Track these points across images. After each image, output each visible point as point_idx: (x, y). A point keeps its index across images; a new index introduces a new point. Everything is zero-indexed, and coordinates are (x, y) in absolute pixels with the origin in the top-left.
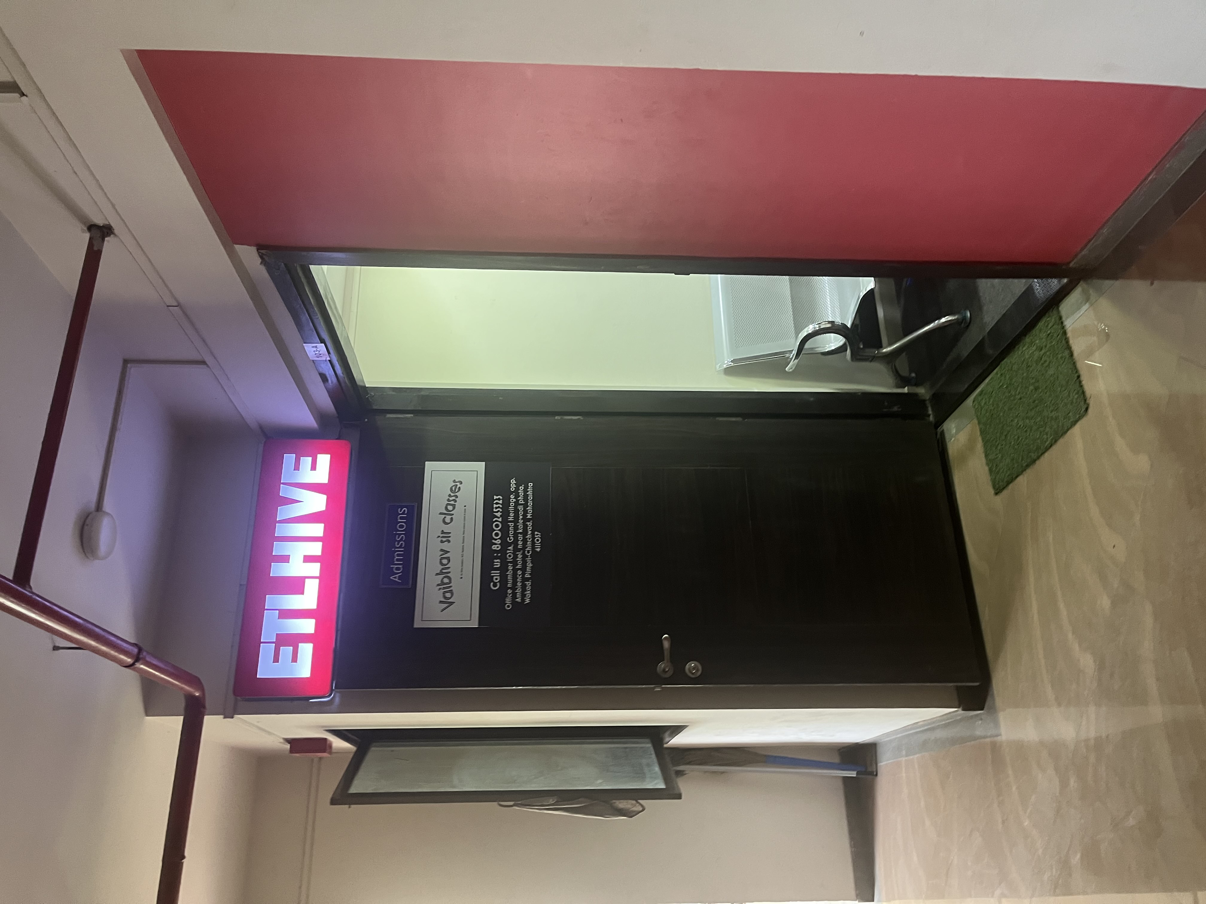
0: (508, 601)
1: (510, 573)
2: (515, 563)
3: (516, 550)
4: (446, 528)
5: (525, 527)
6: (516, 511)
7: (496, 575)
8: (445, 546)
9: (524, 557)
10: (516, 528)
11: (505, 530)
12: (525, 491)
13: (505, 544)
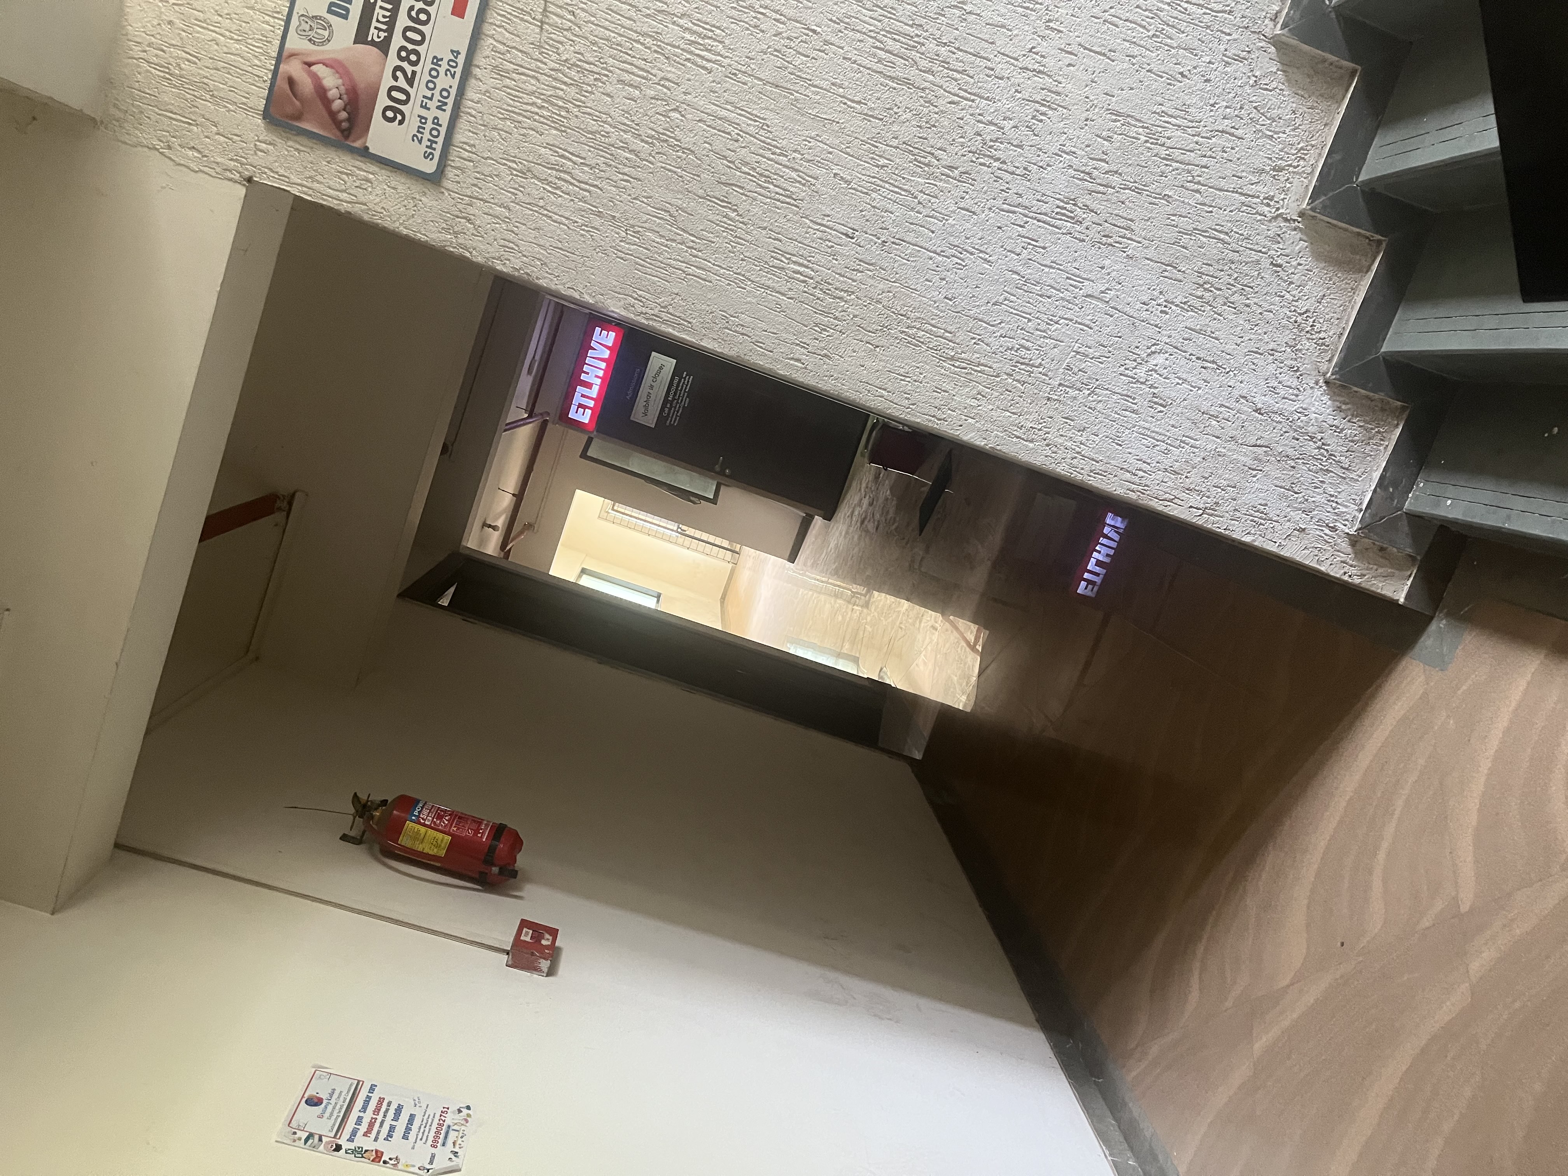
0: (668, 422)
1: (672, 411)
2: (675, 407)
3: (677, 403)
4: (653, 384)
5: (684, 395)
6: (682, 387)
7: (667, 410)
8: (651, 391)
9: (680, 407)
10: (680, 394)
11: (675, 394)
12: (689, 379)
13: (674, 399)
